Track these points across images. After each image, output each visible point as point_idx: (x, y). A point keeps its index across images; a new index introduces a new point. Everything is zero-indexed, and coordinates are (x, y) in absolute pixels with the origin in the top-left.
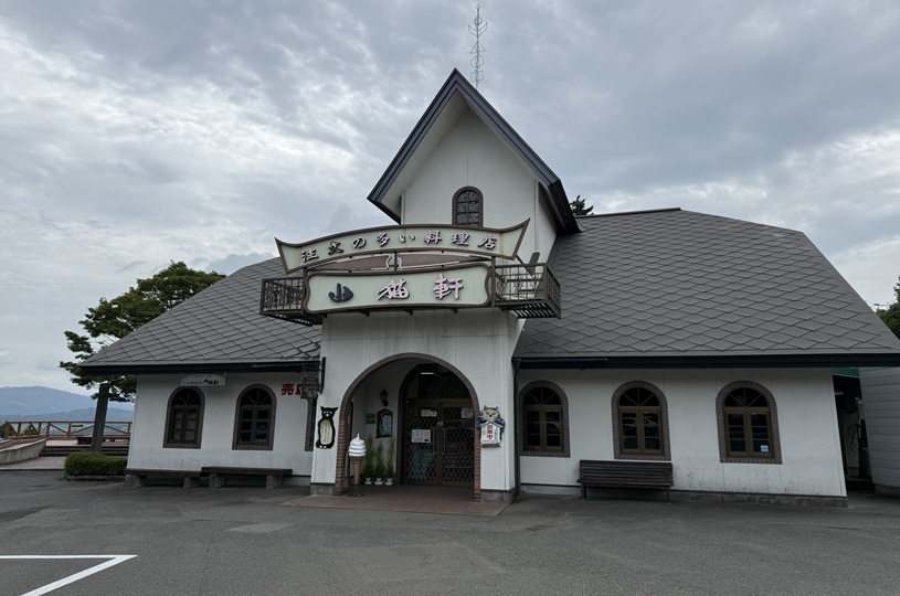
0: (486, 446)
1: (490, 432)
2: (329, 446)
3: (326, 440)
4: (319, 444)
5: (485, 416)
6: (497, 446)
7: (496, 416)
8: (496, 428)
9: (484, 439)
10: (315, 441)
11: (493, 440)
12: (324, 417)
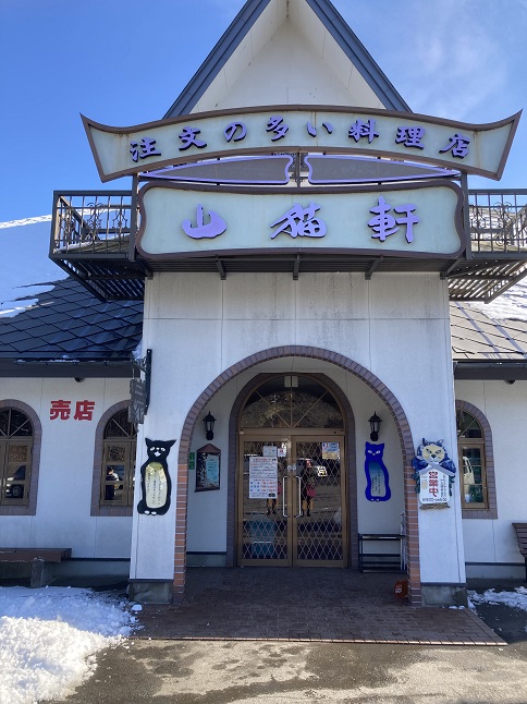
0: (426, 507)
1: (433, 483)
2: (162, 511)
3: (155, 501)
4: (143, 507)
5: (425, 456)
6: (445, 506)
7: (443, 456)
8: (442, 476)
9: (425, 495)
10: (136, 502)
11: (438, 498)
12: (152, 459)
